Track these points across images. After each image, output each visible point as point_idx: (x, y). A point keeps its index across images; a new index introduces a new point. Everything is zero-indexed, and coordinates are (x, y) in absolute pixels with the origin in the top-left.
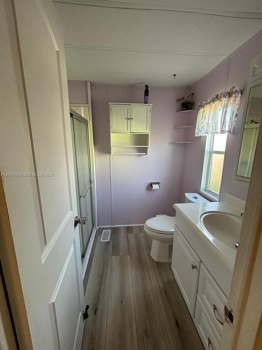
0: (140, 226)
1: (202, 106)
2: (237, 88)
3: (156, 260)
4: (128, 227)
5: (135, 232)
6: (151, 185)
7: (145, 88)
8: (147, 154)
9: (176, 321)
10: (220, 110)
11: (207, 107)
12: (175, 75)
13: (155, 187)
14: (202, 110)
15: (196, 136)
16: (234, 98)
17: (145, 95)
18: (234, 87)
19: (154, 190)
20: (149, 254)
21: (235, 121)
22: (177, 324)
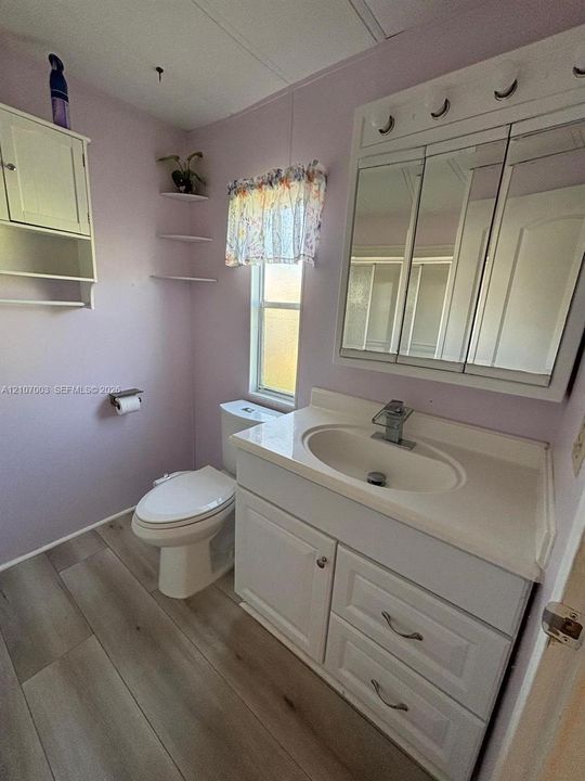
0: (93, 531)
1: (236, 189)
2: (320, 167)
3: (182, 596)
4: (46, 552)
5: (84, 555)
6: (113, 401)
7: (49, 68)
8: (88, 305)
9: (286, 699)
10: (286, 207)
11: (254, 196)
12: (160, 70)
13: (127, 404)
14: (237, 201)
15: (231, 263)
16: (317, 188)
17: (54, 94)
18: (315, 162)
19: (124, 415)
20: (157, 593)
21: (317, 239)
22: (290, 704)
